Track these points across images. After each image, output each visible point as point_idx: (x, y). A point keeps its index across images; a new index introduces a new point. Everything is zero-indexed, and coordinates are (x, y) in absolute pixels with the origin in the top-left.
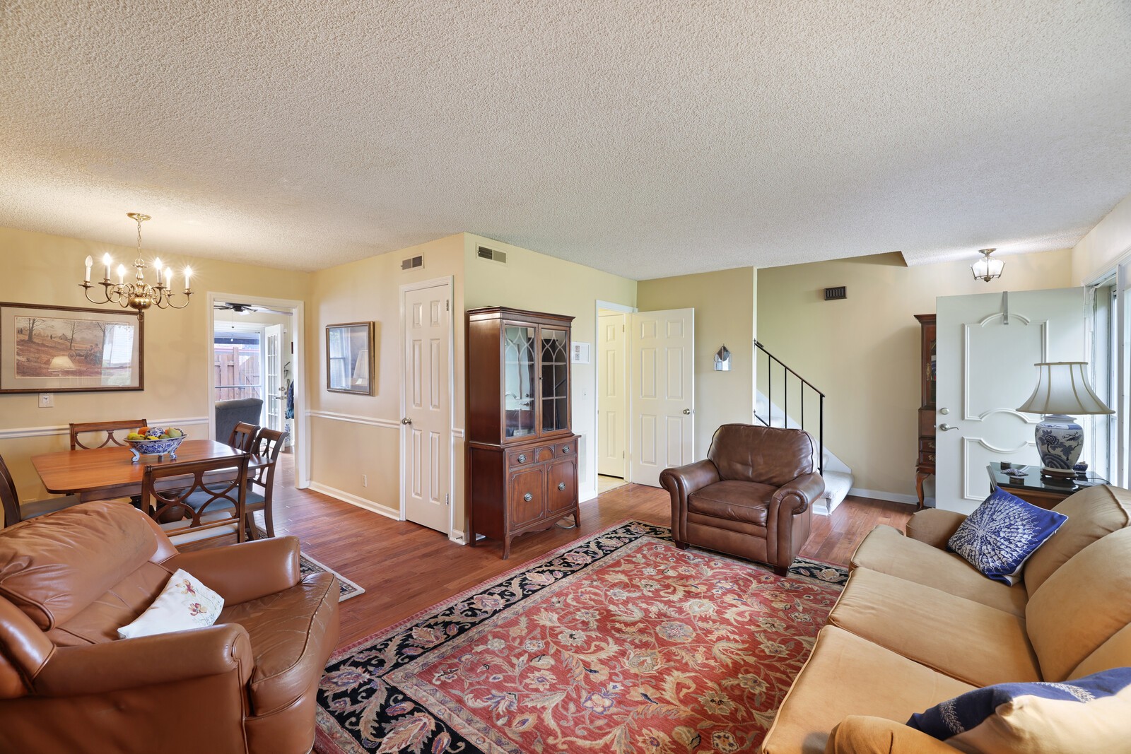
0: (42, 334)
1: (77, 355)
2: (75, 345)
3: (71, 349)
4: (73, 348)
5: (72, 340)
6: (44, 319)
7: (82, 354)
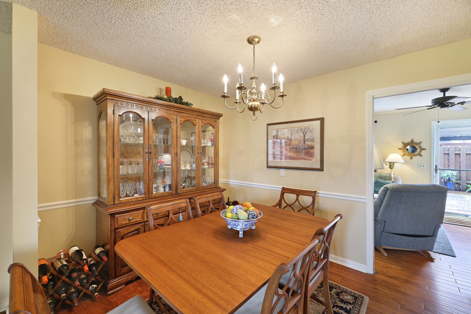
0: (281, 138)
1: (293, 148)
2: (292, 142)
3: (290, 145)
4: (291, 144)
5: (291, 140)
6: (281, 129)
7: (295, 147)
